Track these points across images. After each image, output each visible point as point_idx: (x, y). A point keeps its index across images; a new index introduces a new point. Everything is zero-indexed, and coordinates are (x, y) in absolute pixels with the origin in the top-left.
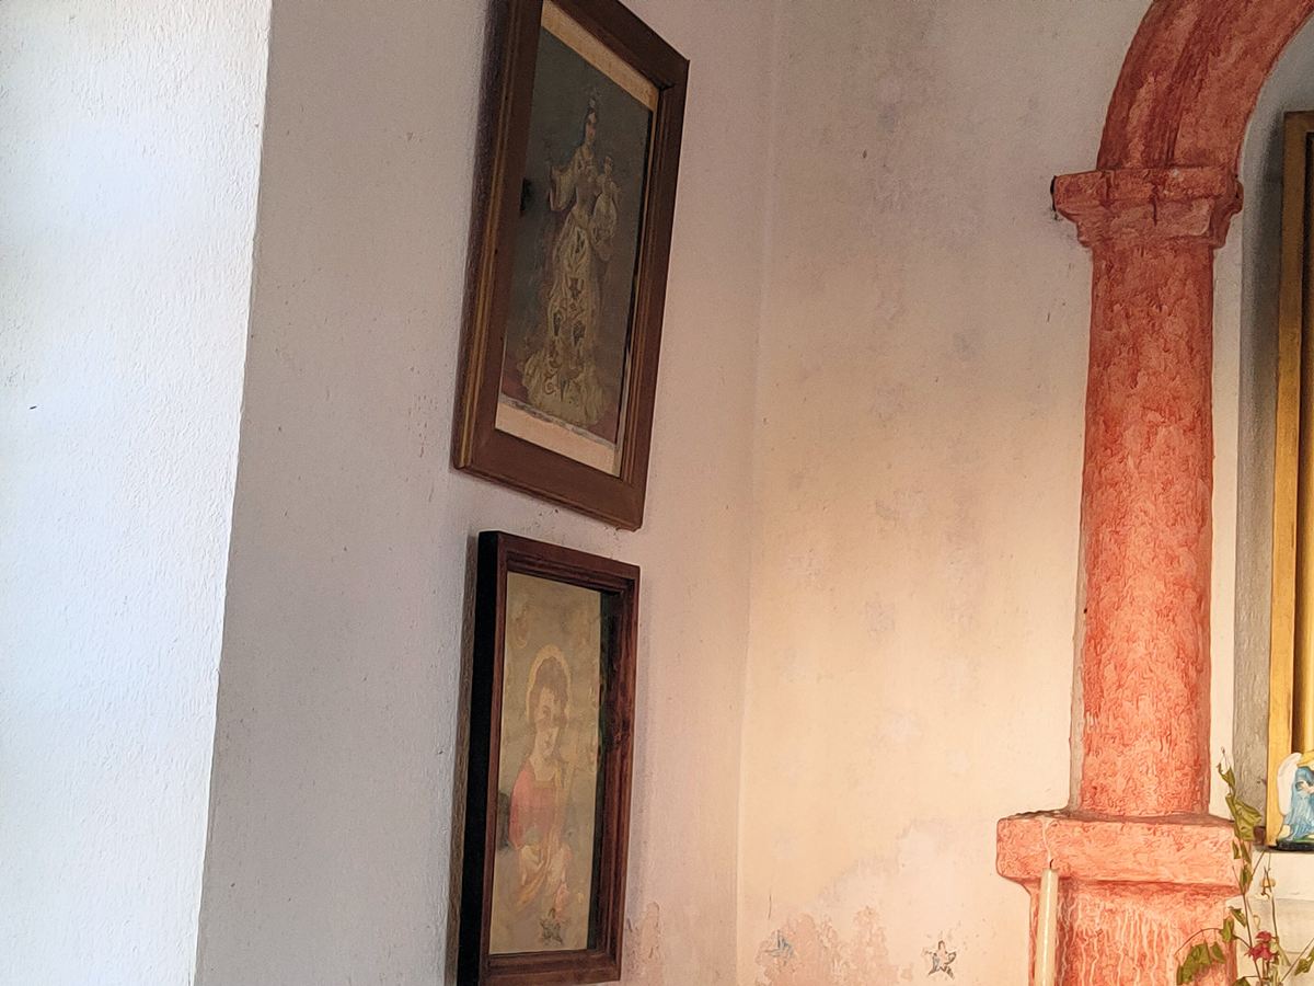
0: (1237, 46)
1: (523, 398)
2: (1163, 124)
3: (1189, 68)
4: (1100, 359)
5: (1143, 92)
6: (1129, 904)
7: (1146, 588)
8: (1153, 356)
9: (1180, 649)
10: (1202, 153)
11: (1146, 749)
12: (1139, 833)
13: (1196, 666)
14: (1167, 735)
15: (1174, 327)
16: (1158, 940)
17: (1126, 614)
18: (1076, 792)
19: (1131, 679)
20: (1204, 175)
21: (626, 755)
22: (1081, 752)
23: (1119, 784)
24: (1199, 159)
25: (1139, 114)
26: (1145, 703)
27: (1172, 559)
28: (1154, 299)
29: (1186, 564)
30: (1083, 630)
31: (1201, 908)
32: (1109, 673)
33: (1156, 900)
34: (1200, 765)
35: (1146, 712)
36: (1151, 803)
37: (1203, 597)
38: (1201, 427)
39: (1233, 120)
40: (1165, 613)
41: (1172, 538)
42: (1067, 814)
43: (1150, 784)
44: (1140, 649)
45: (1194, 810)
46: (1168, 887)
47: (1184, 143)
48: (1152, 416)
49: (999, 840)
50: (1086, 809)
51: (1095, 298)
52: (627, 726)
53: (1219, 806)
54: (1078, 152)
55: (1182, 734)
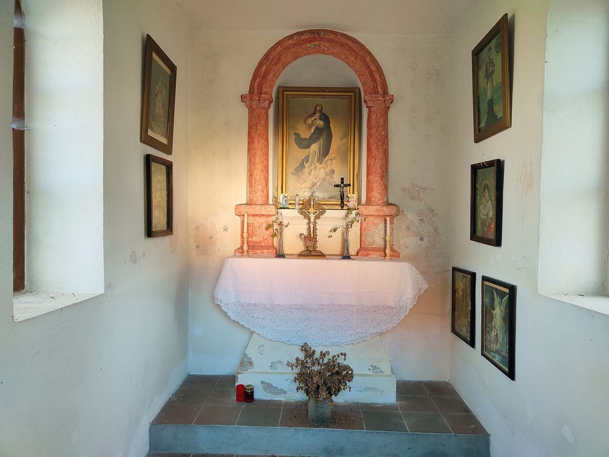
0: (272, 74)
1: (152, 130)
2: (260, 87)
3: (264, 77)
4: (250, 127)
5: (257, 81)
6: (257, 218)
7: (259, 167)
8: (259, 127)
9: (265, 177)
10: (267, 92)
11: (259, 193)
12: (259, 206)
13: (267, 180)
14: (263, 191)
15: (263, 122)
16: (262, 224)
17: (256, 171)
18: (248, 201)
19: (257, 182)
20: (267, 96)
21: (172, 196)
22: (249, 194)
23: (255, 199)
24: (266, 93)
25: (256, 84)
26: (259, 186)
27: (263, 162)
28: (259, 117)
29: (265, 163)
30: (249, 174)
31: (268, 218)
32: (253, 181)
33: (261, 217)
34: (268, 196)
35: (259, 187)
36: (261, 202)
37: (268, 168)
38: (267, 140)
39: (271, 87)
40: (262, 171)
41: (263, 158)
42: (246, 204)
43: (260, 199)
44: (258, 177)
45: (266, 203)
46: (263, 215)
47: (264, 90)
48: (260, 138)
49: (236, 209)
50: (250, 203)
51: (249, 117)
52: (172, 190)
53: (271, 202)
54: (246, 91)
55: (265, 191)
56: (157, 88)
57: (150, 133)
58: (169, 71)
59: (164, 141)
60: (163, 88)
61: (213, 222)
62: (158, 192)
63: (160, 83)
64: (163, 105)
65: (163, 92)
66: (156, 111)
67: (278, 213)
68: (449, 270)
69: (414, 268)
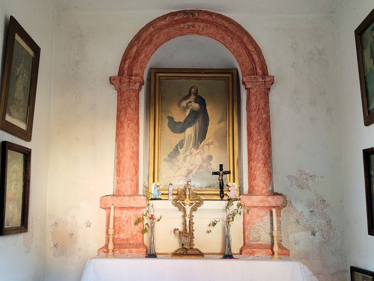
0: (143, 55)
1: (10, 114)
2: (130, 68)
3: (135, 58)
4: (119, 111)
5: (127, 62)
6: (125, 211)
7: (128, 153)
8: (129, 111)
9: (134, 165)
10: (137, 74)
11: (128, 183)
12: (127, 198)
13: (137, 167)
14: (132, 180)
15: (133, 106)
16: (130, 218)
17: (125, 158)
18: (115, 191)
19: (126, 170)
20: (138, 78)
21: (29, 187)
22: (116, 184)
23: (123, 189)
24: (137, 75)
25: (126, 66)
26: (128, 174)
27: (133, 148)
28: (129, 100)
29: (135, 149)
30: (116, 161)
31: (138, 211)
32: (121, 169)
33: (130, 210)
34: (137, 185)
35: (128, 176)
36: (129, 193)
37: (138, 155)
38: (137, 124)
39: (142, 68)
40: (132, 158)
41: (133, 144)
42: (113, 195)
43: (129, 189)
44: (127, 164)
45: (135, 193)
46: (132, 208)
47: (134, 72)
48: (129, 122)
49: (101, 201)
50: (117, 194)
51: (118, 99)
52: (29, 181)
53: (141, 192)
54: (115, 72)
55: (134, 179)
56: (18, 70)
57: (8, 118)
58: (31, 53)
59: (23, 126)
60: (25, 70)
61: (74, 216)
62: (13, 184)
63: (22, 65)
64: (24, 88)
65: (25, 75)
66: (16, 95)
67: (149, 205)
68: (347, 270)
69: (306, 269)
